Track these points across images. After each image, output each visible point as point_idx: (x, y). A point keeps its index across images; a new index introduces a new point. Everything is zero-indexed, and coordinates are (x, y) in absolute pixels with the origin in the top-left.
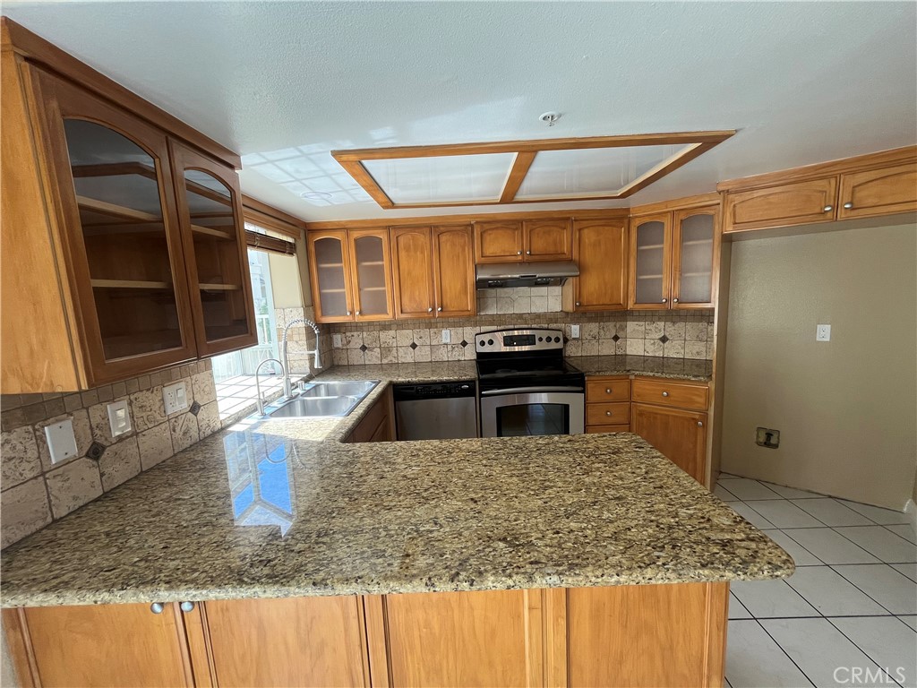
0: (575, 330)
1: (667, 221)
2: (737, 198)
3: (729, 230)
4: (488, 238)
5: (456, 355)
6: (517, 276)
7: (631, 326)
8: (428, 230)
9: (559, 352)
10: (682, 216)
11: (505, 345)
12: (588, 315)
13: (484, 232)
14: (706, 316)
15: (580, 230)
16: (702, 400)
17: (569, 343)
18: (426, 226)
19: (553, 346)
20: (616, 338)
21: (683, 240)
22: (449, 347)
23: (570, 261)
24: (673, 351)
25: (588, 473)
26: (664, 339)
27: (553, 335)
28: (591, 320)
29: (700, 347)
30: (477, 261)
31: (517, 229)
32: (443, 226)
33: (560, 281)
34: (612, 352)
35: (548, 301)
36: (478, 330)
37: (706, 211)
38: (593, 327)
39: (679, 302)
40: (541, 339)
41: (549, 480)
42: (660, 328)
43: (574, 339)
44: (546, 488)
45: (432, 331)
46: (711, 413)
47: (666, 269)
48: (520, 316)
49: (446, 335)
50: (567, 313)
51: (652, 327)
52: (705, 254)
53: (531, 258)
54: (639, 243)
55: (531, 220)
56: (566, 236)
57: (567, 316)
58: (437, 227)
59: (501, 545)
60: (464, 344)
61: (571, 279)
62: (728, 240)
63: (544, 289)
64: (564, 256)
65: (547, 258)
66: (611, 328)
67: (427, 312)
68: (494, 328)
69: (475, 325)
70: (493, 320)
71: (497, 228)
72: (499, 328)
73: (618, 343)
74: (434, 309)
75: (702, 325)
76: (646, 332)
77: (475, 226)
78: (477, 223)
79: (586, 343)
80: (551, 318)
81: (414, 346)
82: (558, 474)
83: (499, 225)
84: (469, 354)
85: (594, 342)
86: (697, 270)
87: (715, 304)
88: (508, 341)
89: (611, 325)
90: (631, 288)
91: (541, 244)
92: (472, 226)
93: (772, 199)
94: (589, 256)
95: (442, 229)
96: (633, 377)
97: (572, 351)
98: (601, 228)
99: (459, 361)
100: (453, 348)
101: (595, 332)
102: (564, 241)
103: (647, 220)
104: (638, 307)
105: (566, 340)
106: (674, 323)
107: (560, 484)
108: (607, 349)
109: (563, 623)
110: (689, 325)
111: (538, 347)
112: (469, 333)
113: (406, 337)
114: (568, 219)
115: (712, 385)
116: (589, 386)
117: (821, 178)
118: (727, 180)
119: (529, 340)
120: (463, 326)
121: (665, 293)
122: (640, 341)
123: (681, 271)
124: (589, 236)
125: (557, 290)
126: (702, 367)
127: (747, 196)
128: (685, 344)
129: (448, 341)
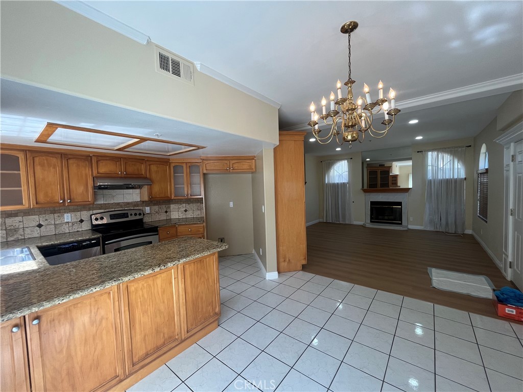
0: (147, 209)
1: (184, 165)
2: (206, 162)
3: (205, 172)
4: (101, 164)
5: (76, 228)
6: (122, 184)
7: (172, 206)
8: (59, 156)
9: (141, 220)
10: (189, 164)
11: (111, 219)
12: (153, 202)
13: (99, 160)
14: (200, 200)
15: (149, 165)
16: (202, 230)
17: (145, 216)
18: (58, 153)
19: (138, 217)
20: (166, 212)
21: (190, 173)
22: (70, 224)
23: (146, 178)
24: (190, 215)
26: (186, 211)
27: (138, 212)
28: (155, 204)
29: (199, 212)
30: (94, 175)
31: (118, 161)
32: (71, 155)
33: (140, 187)
34: (165, 218)
35: (133, 196)
36: (91, 212)
37: (197, 164)
38: (156, 208)
39: (191, 196)
40: (131, 215)
42: (183, 207)
43: (148, 214)
45: (56, 215)
46: (205, 234)
47: (186, 184)
48: (118, 204)
49: (67, 217)
50: (143, 202)
51: (181, 206)
52: (197, 179)
53: (126, 175)
54: (174, 173)
55: (125, 158)
56: (143, 167)
57: (144, 203)
58: (66, 154)
60: (82, 221)
61: (146, 186)
62: (204, 174)
63: (131, 191)
64: (142, 176)
65: (134, 176)
66: (164, 208)
67: (58, 203)
68: (103, 211)
69: (89, 210)
70: (101, 207)
71: (106, 160)
72: (105, 211)
73: (167, 214)
74: (64, 201)
75: (199, 204)
76: (179, 208)
77: (93, 158)
78: (94, 155)
79: (152, 215)
80: (136, 204)
81: (40, 226)
83: (108, 158)
84: (86, 226)
85: (157, 214)
86: (195, 184)
87: (203, 196)
88: (112, 217)
89: (164, 206)
90: (173, 190)
91: (131, 169)
92: (91, 157)
93: (215, 164)
94: (154, 176)
95: (70, 156)
96: (177, 226)
97: (147, 220)
98: (159, 165)
99: (78, 231)
100: (73, 224)
101: (157, 209)
102: (143, 168)
103: (177, 164)
104: (175, 198)
105: (144, 214)
106: (189, 204)
108: (163, 217)
109: (183, 280)
110: (194, 205)
111: (130, 218)
112: (85, 215)
113: (34, 220)
114: (144, 160)
115: (205, 224)
116: (160, 232)
117: (226, 160)
118: (203, 156)
119: (125, 215)
120: (81, 211)
121: (186, 192)
122: (176, 213)
123: (190, 184)
124: (154, 168)
125: (138, 191)
126: (200, 219)
127: (209, 162)
128: (193, 212)
129: (70, 220)
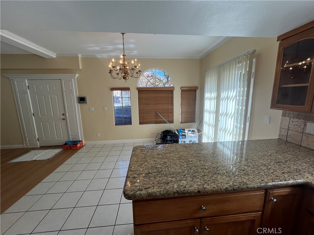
25: (165, 163)
41: (179, 160)
44: (179, 157)
59: (187, 146)
82: (176, 162)
107: (175, 159)
